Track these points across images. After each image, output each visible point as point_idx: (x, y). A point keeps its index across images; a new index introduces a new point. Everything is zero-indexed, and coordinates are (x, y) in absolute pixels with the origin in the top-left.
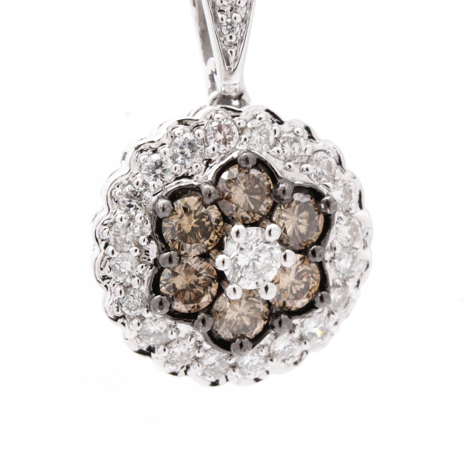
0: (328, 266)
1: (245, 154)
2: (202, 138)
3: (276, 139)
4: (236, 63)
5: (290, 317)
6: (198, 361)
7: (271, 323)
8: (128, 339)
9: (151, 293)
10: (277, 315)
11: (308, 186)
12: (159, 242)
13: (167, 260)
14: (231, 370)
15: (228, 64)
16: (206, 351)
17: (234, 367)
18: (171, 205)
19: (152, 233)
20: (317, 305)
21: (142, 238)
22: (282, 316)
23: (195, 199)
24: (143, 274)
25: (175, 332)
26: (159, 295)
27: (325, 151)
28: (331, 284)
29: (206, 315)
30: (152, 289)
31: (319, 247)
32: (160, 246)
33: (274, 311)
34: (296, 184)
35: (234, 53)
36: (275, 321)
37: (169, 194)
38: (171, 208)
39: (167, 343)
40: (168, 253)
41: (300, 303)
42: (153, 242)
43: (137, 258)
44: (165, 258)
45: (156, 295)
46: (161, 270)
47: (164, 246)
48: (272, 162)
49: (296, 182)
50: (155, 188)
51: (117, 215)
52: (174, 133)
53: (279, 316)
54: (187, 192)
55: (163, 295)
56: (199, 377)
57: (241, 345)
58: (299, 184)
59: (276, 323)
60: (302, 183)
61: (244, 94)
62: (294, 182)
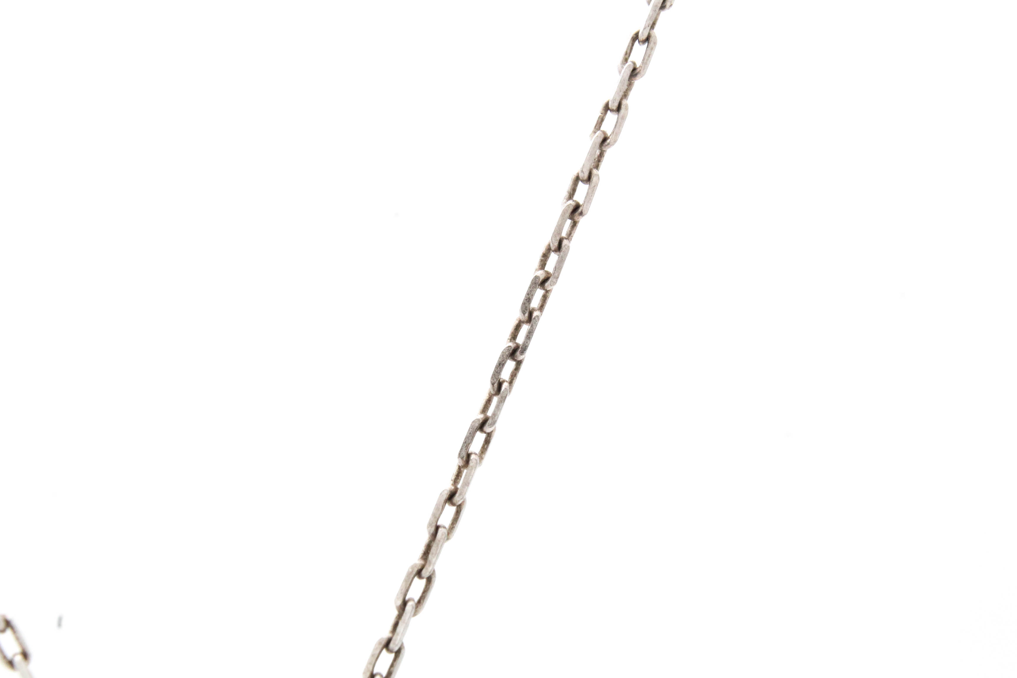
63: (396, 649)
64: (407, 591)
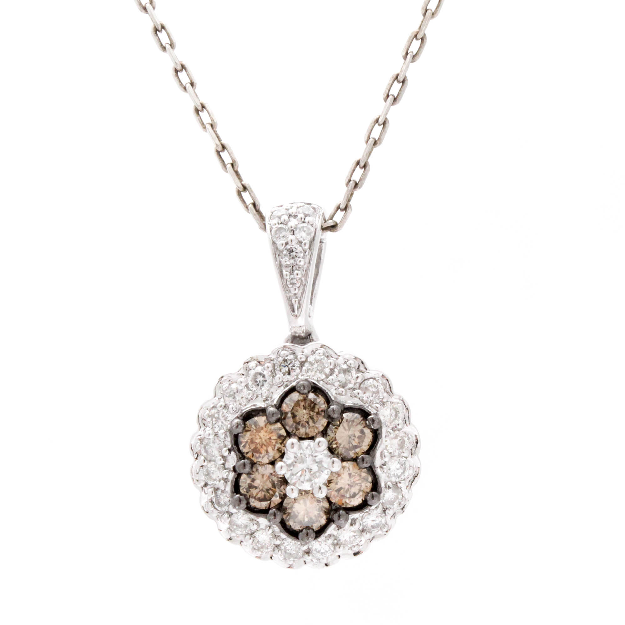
0: (378, 471)
1: (302, 382)
2: (271, 370)
3: (331, 369)
4: (300, 310)
5: (347, 513)
6: (278, 548)
7: (331, 517)
8: (221, 530)
9: (233, 493)
10: (337, 510)
11: (357, 407)
12: (237, 453)
13: (242, 466)
14: (306, 555)
15: (293, 311)
16: (283, 539)
17: (308, 553)
18: (242, 424)
19: (232, 446)
20: (369, 503)
21: (225, 449)
22: (341, 511)
23: (264, 418)
24: (227, 478)
25: (256, 524)
26: (239, 494)
27: (374, 379)
28: (383, 485)
29: (276, 510)
30: (234, 491)
31: (367, 456)
32: (238, 457)
33: (334, 507)
34: (347, 406)
35: (297, 302)
36: (335, 515)
37: (243, 415)
38: (242, 426)
39: (252, 533)
40: (243, 461)
41: (357, 501)
42: (233, 453)
43: (222, 466)
44: (241, 465)
45: (237, 494)
46: (239, 475)
47: (241, 456)
48: (327, 389)
49: (346, 404)
50: (233, 410)
51: (205, 432)
52: (249, 366)
53: (338, 511)
54: (258, 413)
55: (241, 494)
56: (281, 560)
57: (307, 534)
58: (349, 406)
59: (335, 517)
60: (352, 405)
61: (312, 334)
62: (345, 404)
63: (401, 80)
64: (409, 47)
